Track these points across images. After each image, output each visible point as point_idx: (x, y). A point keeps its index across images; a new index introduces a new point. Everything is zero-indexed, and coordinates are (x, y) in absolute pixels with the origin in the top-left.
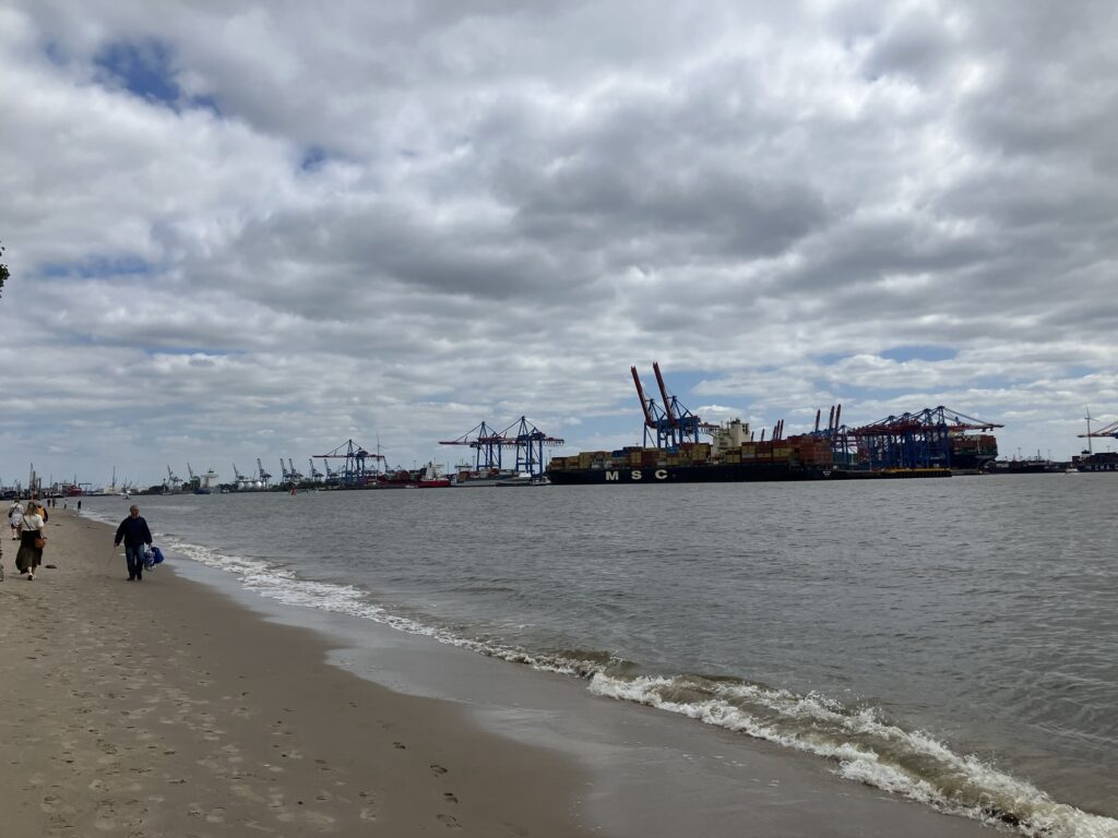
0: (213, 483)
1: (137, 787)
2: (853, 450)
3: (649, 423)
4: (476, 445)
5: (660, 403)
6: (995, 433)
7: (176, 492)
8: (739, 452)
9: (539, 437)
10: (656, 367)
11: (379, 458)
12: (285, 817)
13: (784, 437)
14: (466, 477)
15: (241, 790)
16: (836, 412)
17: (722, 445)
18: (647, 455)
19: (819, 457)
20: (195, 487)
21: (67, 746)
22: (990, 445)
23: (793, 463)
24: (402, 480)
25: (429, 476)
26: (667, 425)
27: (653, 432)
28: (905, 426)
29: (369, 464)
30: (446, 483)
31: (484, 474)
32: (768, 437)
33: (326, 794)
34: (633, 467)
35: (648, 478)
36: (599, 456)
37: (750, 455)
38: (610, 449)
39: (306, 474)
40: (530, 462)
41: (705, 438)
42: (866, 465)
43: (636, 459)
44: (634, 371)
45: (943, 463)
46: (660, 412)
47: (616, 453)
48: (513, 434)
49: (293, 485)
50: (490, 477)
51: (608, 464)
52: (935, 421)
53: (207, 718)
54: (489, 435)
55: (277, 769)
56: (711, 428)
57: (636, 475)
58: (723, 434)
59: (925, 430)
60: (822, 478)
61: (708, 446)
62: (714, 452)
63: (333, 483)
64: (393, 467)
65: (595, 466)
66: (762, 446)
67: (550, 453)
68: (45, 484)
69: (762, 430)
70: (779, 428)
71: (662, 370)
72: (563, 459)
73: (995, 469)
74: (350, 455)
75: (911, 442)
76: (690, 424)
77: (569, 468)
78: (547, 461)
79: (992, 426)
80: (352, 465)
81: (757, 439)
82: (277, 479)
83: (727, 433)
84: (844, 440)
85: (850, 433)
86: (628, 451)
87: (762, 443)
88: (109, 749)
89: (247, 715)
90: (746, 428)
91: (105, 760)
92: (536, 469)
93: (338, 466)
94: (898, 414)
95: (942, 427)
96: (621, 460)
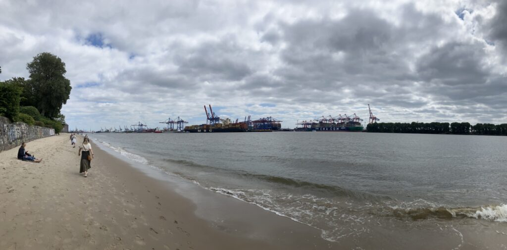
0: (112, 131)
1: (96, 194)
2: (253, 126)
3: (208, 119)
4: (168, 123)
5: (211, 114)
6: (280, 123)
7: (103, 132)
8: (228, 126)
9: (183, 121)
10: (210, 106)
11: (146, 126)
12: (125, 204)
13: (238, 122)
14: (165, 131)
15: (116, 197)
16: (249, 117)
17: (225, 124)
18: (207, 126)
19: (245, 127)
20: (107, 131)
21: (83, 183)
22: (280, 125)
23: (240, 128)
24: (151, 131)
25: (157, 130)
26: (212, 119)
27: (209, 121)
28: (263, 121)
29: (143, 127)
30: (161, 132)
31: (170, 130)
32: (235, 122)
33: (133, 200)
34: (204, 129)
35: (208, 131)
36: (196, 126)
37: (230, 126)
38: (199, 125)
39: (130, 129)
40: (180, 128)
41: (221, 122)
42: (255, 129)
43: (205, 127)
44: (205, 107)
45: (270, 129)
46: (210, 116)
47: (200, 126)
48: (176, 121)
49: (127, 132)
50: (171, 131)
51: (199, 128)
52: (269, 120)
53: (109, 181)
54: (171, 121)
55: (123, 194)
56: (222, 120)
57: (205, 131)
58: (225, 121)
59: (267, 122)
60: (246, 132)
61: (221, 124)
62: (223, 125)
63: (135, 131)
64: (149, 128)
65: (196, 129)
66: (234, 124)
67: (185, 125)
68: (78, 130)
69: (233, 121)
70: (237, 120)
71: (211, 106)
72: (188, 127)
73: (281, 130)
74: (139, 125)
75: (264, 124)
76: (217, 119)
77: (189, 129)
78: (184, 127)
79: (280, 121)
80: (140, 127)
81: (232, 123)
82: (123, 130)
83: (226, 121)
84: (251, 123)
85: (253, 122)
86: (203, 125)
87: (233, 124)
88: (91, 185)
89: (117, 181)
90: (230, 120)
91: (90, 187)
92: (182, 129)
93: (137, 128)
94: (262, 118)
95: (271, 121)
96: (202, 127)
